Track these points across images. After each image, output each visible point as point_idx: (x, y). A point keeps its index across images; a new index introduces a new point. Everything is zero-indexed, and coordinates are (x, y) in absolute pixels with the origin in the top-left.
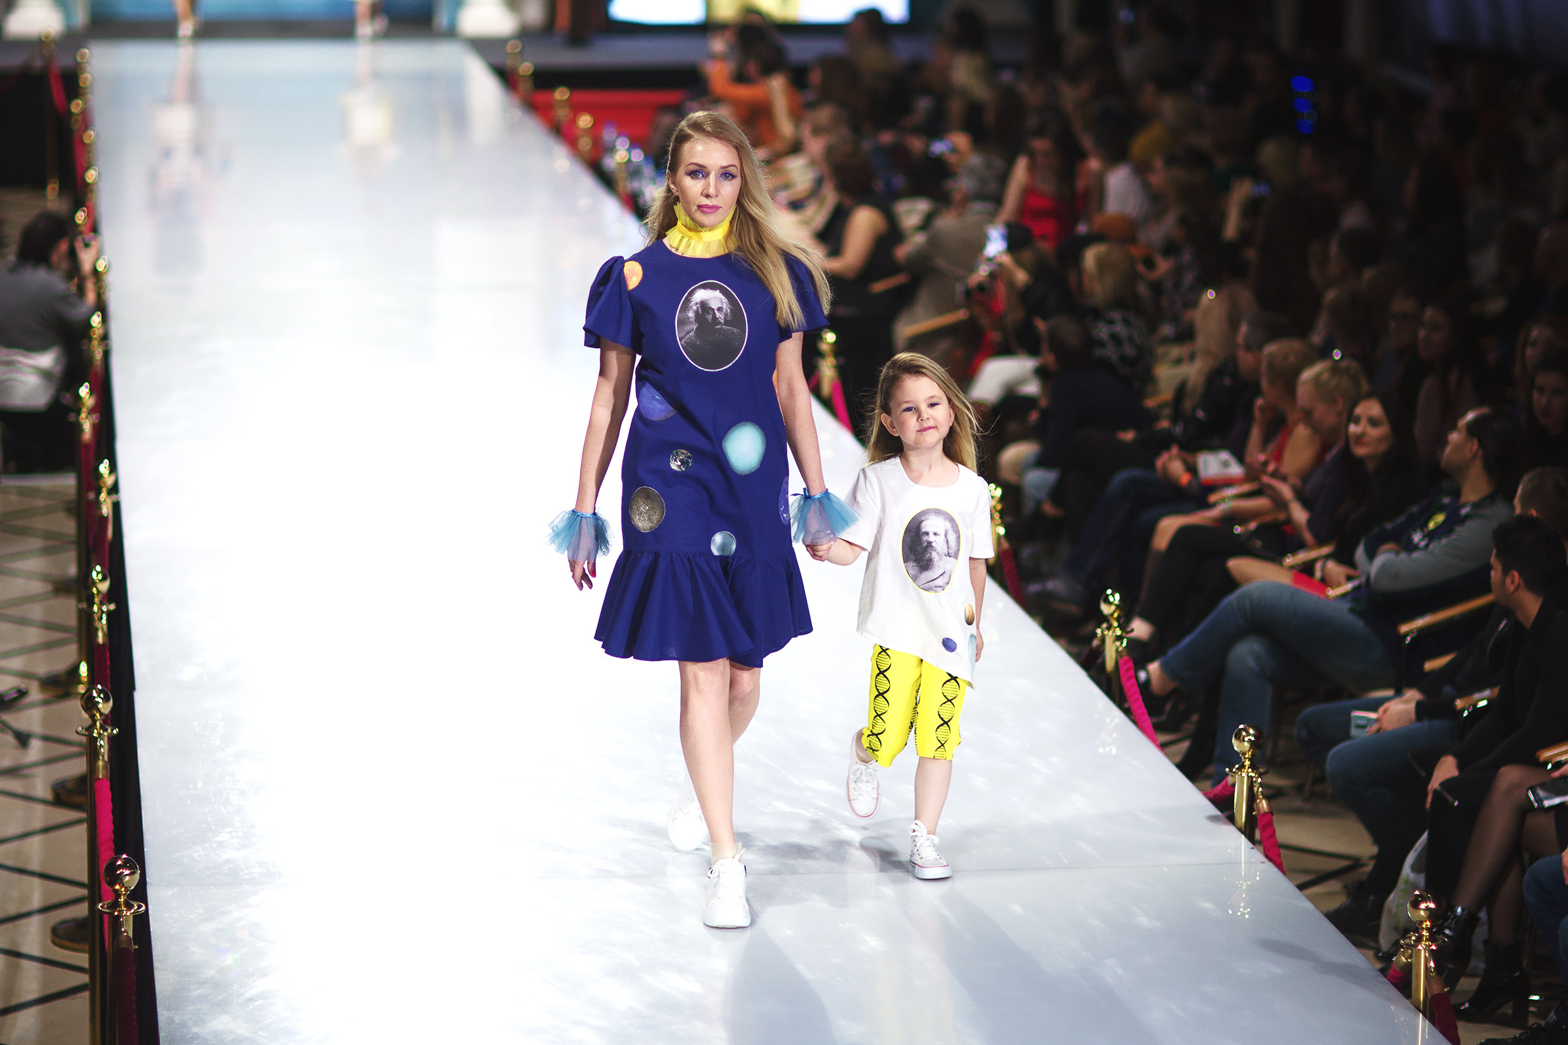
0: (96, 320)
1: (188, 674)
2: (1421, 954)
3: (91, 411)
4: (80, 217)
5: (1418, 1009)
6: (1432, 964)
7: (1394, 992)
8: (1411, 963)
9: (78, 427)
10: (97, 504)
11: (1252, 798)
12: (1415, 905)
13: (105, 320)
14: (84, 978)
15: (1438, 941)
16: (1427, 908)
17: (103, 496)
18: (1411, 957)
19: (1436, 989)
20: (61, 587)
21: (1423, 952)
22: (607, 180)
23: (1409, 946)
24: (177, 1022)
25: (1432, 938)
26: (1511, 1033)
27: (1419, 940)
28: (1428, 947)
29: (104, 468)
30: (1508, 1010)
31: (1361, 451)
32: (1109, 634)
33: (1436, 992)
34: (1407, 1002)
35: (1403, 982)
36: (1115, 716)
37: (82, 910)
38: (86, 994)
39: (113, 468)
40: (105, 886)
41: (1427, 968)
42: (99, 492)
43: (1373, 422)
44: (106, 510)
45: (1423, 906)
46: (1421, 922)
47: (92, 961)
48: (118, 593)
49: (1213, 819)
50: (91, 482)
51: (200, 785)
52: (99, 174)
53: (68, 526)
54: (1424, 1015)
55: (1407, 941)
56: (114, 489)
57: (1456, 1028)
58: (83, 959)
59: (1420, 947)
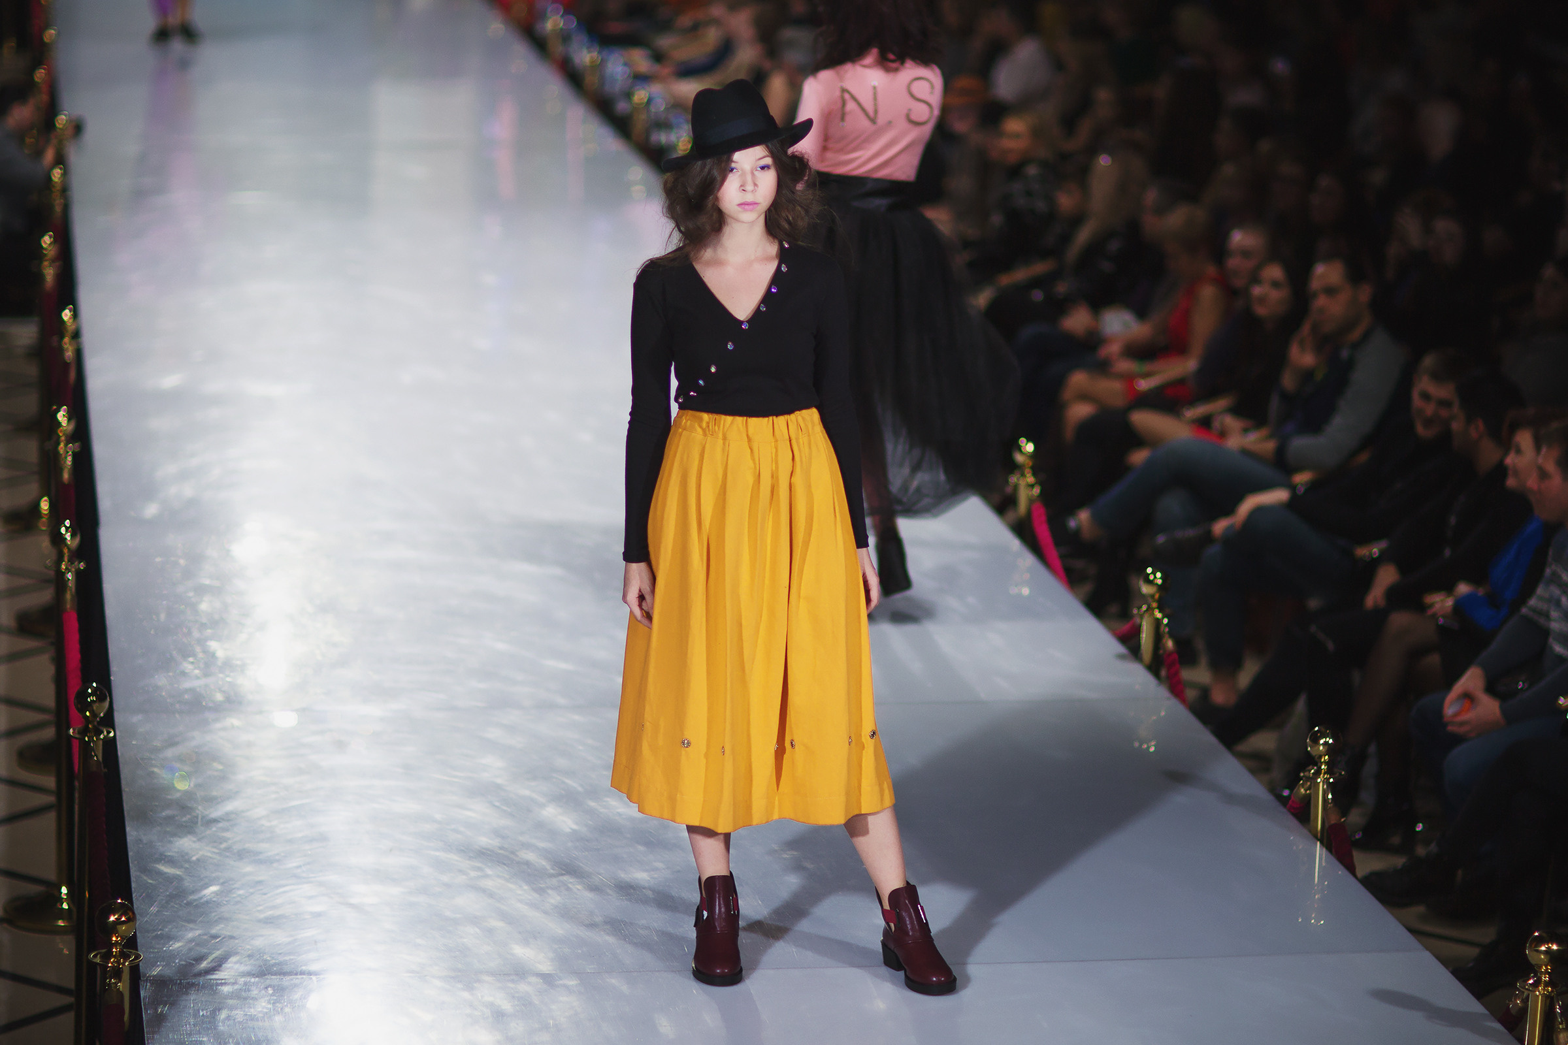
0: (57, 174)
1: (151, 510)
2: (1319, 786)
3: (53, 261)
4: (40, 75)
5: (1316, 837)
6: (1330, 796)
7: (1293, 822)
8: (1310, 794)
9: (39, 277)
10: (60, 350)
11: (1158, 638)
12: (1315, 741)
13: (65, 173)
14: (51, 799)
15: (1335, 774)
16: (1326, 743)
17: (66, 340)
18: (1309, 788)
19: (1333, 819)
20: (25, 427)
21: (1321, 784)
22: (539, 44)
23: (1308, 779)
24: (145, 841)
25: (1329, 771)
26: (1399, 861)
27: (1318, 773)
28: (1326, 781)
29: (66, 315)
30: (1396, 840)
31: (1261, 311)
32: (1022, 483)
33: (1333, 822)
34: (1305, 831)
35: (1302, 812)
36: (1028, 560)
37: (49, 733)
38: (52, 816)
39: (75, 315)
40: (74, 712)
41: (1325, 800)
42: (62, 337)
43: (1275, 284)
44: (69, 354)
45: (1322, 742)
46: (1320, 757)
47: (59, 782)
48: (82, 433)
49: (1121, 657)
50: (53, 329)
51: (163, 617)
52: (59, 34)
53: (32, 370)
54: (1322, 843)
55: (1307, 774)
56: (76, 335)
57: (1352, 857)
58: (50, 781)
59: (1319, 780)
